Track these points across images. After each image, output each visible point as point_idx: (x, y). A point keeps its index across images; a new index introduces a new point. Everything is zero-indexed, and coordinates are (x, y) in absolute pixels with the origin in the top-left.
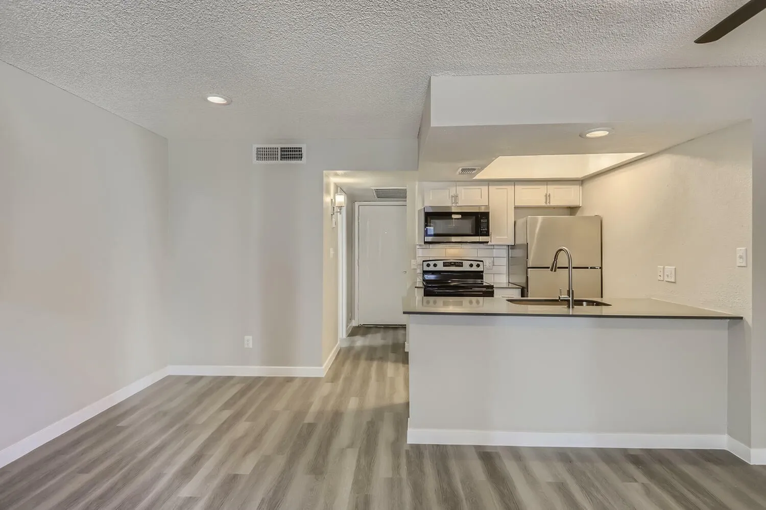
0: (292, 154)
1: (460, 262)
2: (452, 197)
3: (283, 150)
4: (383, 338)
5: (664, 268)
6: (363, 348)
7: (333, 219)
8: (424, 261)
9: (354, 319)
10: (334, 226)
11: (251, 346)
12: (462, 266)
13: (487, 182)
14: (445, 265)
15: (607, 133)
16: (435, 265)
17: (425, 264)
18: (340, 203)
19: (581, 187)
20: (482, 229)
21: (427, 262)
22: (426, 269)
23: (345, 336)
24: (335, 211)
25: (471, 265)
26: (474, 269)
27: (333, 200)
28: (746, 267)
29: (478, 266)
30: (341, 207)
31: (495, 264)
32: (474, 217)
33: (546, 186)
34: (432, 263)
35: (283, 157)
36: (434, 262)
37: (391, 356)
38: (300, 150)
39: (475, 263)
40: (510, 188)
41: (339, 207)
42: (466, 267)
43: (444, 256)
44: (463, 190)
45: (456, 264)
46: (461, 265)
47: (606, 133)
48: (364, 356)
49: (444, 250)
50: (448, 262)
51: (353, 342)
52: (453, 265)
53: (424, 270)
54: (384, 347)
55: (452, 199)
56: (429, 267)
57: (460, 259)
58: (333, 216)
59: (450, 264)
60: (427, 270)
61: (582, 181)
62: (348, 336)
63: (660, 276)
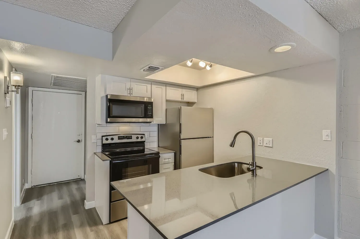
1: (130, 136)
2: (128, 89)
4: (61, 198)
5: (263, 139)
6: (42, 215)
7: (7, 98)
8: (103, 136)
9: (28, 183)
10: (8, 105)
12: (132, 139)
13: (151, 82)
14: (120, 138)
15: (290, 48)
16: (112, 139)
17: (104, 138)
18: (17, 81)
19: (196, 92)
20: (148, 114)
21: (106, 137)
22: (105, 142)
23: (18, 203)
24: (10, 89)
25: (137, 138)
26: (139, 140)
27: (8, 79)
28: (331, 141)
29: (142, 138)
31: (151, 136)
32: (144, 105)
33: (182, 89)
34: (109, 138)
36: (111, 137)
37: (75, 219)
39: (140, 136)
40: (164, 88)
41: (15, 86)
42: (134, 139)
43: (119, 132)
44: (136, 85)
45: (127, 137)
46: (130, 138)
48: (45, 228)
50: (122, 136)
51: (29, 209)
52: (125, 138)
53: (103, 143)
54: (64, 208)
55: (128, 91)
56: (107, 140)
57: (130, 133)
58: (7, 94)
59: (123, 138)
61: (197, 89)
62: (22, 203)
63: (260, 143)
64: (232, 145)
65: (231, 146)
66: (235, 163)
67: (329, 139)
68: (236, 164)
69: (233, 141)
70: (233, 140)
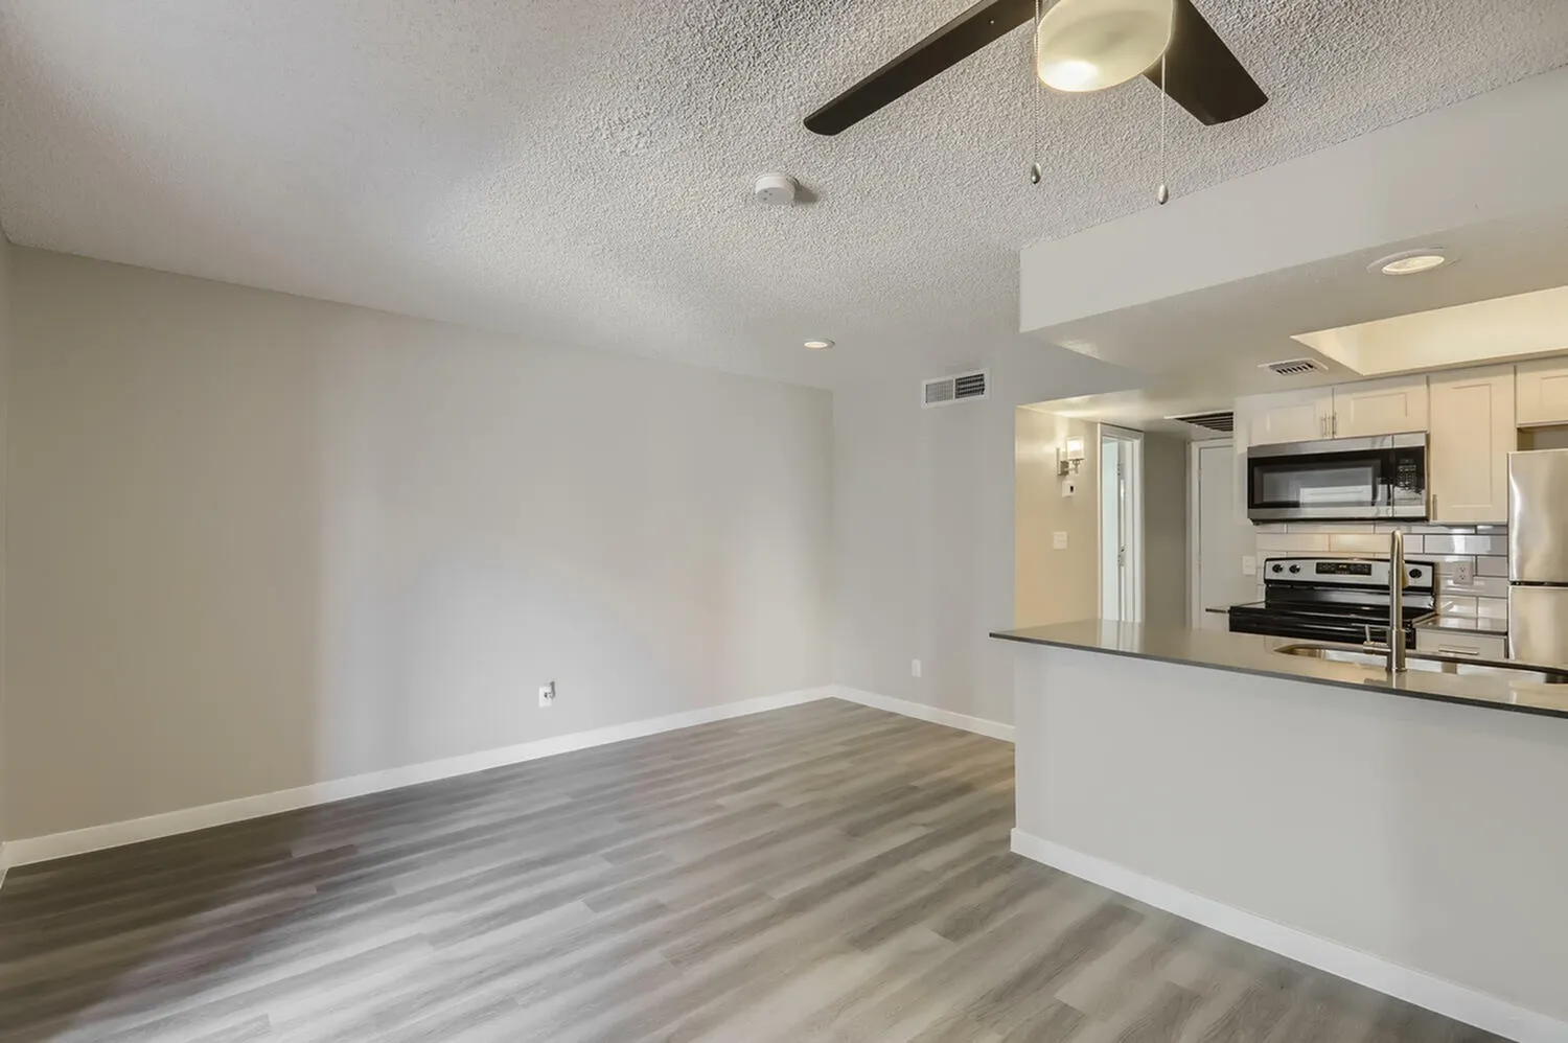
0: (970, 386)
1: (1364, 565)
2: (1321, 420)
3: (960, 382)
7: (1067, 482)
8: (1268, 560)
11: (919, 675)
12: (1369, 573)
13: (1424, 377)
14: (1320, 569)
15: (1442, 259)
16: (1295, 569)
17: (1271, 565)
18: (1075, 453)
21: (1276, 563)
22: (1273, 576)
29: (1416, 577)
30: (1077, 460)
31: (1479, 573)
32: (1378, 462)
34: (1286, 565)
35: (960, 393)
36: (1292, 563)
38: (980, 378)
40: (1502, 382)
41: (1074, 460)
42: (1379, 577)
43: (1327, 549)
44: (1352, 402)
45: (1353, 567)
46: (1364, 570)
47: (1435, 261)
49: (1327, 536)
50: (1332, 564)
52: (1343, 569)
53: (1267, 578)
55: (1321, 426)
56: (1276, 571)
57: (1371, 556)
59: (1337, 568)
60: (1275, 578)
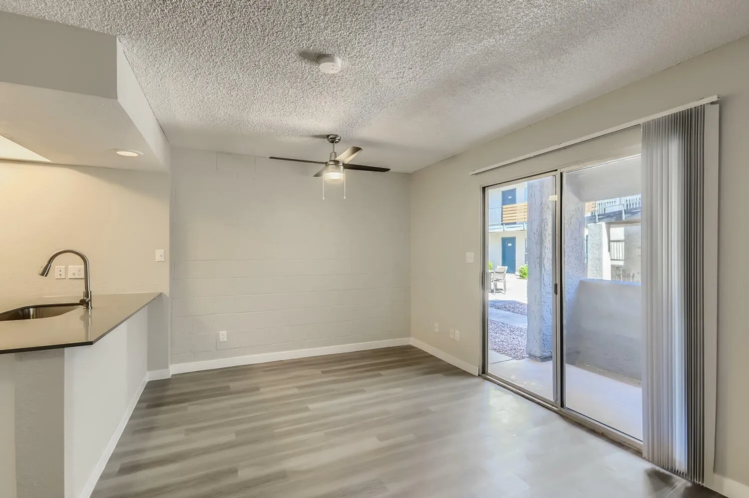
5: (65, 267)
63: (60, 275)
64: (45, 272)
65: (42, 274)
66: (28, 308)
67: (163, 260)
68: (31, 310)
69: (47, 266)
70: (46, 264)
